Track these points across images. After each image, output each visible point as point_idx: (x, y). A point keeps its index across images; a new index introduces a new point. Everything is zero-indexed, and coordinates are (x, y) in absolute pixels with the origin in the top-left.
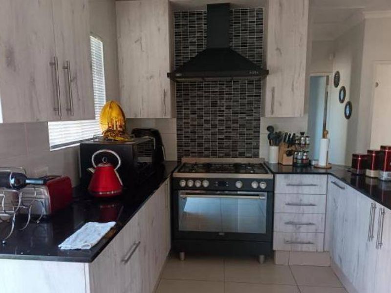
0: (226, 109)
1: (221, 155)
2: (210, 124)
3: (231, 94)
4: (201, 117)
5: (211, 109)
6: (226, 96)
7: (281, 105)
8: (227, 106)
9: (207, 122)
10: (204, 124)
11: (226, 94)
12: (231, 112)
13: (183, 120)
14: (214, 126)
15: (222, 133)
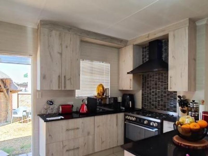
0: (161, 86)
1: (159, 108)
2: (154, 93)
3: (163, 79)
4: (150, 90)
5: (154, 86)
6: (161, 80)
7: (175, 84)
8: (161, 85)
9: (153, 92)
10: (152, 93)
11: (161, 79)
12: (163, 88)
13: (144, 91)
14: (156, 94)
15: (159, 98)
